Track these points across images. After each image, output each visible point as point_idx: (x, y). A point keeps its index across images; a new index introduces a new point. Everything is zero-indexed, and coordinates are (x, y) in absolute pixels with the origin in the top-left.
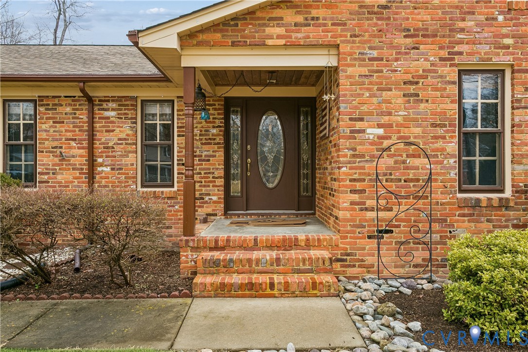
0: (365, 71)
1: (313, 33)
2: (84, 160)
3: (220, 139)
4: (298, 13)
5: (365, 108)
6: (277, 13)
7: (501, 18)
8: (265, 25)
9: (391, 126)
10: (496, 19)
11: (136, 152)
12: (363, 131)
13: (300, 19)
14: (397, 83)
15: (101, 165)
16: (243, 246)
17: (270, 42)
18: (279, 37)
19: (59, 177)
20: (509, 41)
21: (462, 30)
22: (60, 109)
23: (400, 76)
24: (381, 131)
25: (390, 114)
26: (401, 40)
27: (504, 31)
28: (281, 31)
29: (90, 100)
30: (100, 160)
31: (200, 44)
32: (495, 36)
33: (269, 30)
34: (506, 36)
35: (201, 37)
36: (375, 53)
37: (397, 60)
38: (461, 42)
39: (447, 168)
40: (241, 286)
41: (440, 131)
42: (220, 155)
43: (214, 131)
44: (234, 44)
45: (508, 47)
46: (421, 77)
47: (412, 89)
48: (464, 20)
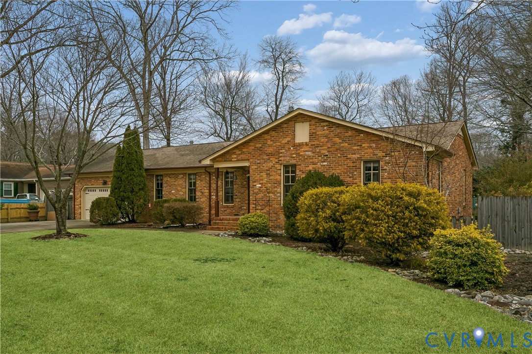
0: (256, 167)
1: (243, 156)
2: (208, 194)
3: (247, 186)
4: (239, 151)
5: (256, 178)
6: (234, 151)
7: (292, 148)
8: (232, 155)
9: (263, 184)
10: (291, 149)
11: (222, 191)
12: (256, 186)
13: (240, 152)
14: (264, 170)
15: (213, 196)
16: (226, 220)
17: (233, 160)
18: (235, 158)
19: (202, 200)
20: (294, 156)
21: (281, 153)
22: (202, 176)
23: (265, 168)
24: (260, 185)
25: (262, 180)
26: (265, 157)
27: (293, 152)
28: (235, 156)
29: (209, 173)
30: (212, 194)
31: (217, 161)
32: (291, 154)
33: (233, 156)
34: (294, 154)
35: (217, 159)
36: (259, 161)
37: (264, 163)
38: (281, 157)
39: (277, 197)
40: (216, 228)
41: (276, 185)
42: (247, 191)
43: (245, 183)
44: (225, 161)
45: (294, 157)
46: (270, 168)
47: (268, 172)
48: (282, 149)
